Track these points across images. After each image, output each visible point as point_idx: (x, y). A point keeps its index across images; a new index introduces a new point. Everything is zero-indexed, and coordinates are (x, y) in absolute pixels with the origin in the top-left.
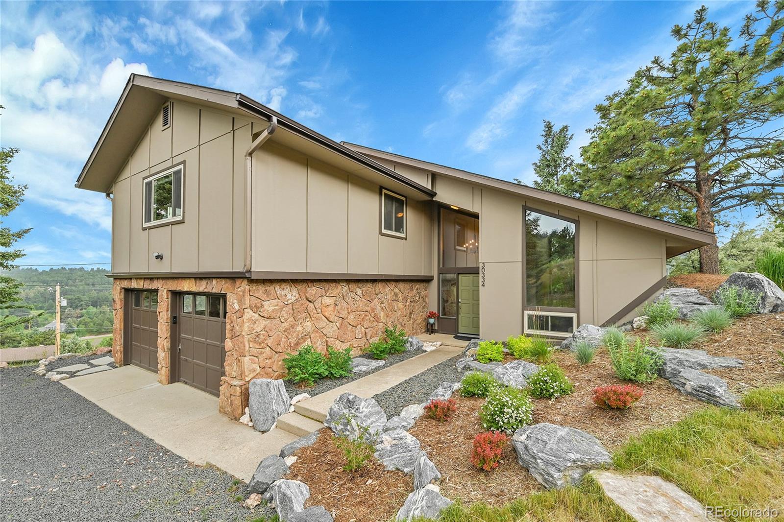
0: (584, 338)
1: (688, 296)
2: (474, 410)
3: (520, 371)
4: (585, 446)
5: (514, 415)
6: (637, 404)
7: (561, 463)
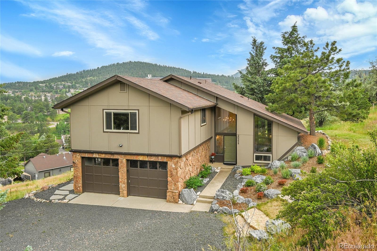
0: (275, 165)
1: (302, 150)
2: (251, 189)
3: (260, 178)
4: (277, 192)
5: (263, 188)
6: (286, 183)
7: (274, 194)
